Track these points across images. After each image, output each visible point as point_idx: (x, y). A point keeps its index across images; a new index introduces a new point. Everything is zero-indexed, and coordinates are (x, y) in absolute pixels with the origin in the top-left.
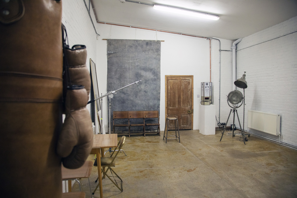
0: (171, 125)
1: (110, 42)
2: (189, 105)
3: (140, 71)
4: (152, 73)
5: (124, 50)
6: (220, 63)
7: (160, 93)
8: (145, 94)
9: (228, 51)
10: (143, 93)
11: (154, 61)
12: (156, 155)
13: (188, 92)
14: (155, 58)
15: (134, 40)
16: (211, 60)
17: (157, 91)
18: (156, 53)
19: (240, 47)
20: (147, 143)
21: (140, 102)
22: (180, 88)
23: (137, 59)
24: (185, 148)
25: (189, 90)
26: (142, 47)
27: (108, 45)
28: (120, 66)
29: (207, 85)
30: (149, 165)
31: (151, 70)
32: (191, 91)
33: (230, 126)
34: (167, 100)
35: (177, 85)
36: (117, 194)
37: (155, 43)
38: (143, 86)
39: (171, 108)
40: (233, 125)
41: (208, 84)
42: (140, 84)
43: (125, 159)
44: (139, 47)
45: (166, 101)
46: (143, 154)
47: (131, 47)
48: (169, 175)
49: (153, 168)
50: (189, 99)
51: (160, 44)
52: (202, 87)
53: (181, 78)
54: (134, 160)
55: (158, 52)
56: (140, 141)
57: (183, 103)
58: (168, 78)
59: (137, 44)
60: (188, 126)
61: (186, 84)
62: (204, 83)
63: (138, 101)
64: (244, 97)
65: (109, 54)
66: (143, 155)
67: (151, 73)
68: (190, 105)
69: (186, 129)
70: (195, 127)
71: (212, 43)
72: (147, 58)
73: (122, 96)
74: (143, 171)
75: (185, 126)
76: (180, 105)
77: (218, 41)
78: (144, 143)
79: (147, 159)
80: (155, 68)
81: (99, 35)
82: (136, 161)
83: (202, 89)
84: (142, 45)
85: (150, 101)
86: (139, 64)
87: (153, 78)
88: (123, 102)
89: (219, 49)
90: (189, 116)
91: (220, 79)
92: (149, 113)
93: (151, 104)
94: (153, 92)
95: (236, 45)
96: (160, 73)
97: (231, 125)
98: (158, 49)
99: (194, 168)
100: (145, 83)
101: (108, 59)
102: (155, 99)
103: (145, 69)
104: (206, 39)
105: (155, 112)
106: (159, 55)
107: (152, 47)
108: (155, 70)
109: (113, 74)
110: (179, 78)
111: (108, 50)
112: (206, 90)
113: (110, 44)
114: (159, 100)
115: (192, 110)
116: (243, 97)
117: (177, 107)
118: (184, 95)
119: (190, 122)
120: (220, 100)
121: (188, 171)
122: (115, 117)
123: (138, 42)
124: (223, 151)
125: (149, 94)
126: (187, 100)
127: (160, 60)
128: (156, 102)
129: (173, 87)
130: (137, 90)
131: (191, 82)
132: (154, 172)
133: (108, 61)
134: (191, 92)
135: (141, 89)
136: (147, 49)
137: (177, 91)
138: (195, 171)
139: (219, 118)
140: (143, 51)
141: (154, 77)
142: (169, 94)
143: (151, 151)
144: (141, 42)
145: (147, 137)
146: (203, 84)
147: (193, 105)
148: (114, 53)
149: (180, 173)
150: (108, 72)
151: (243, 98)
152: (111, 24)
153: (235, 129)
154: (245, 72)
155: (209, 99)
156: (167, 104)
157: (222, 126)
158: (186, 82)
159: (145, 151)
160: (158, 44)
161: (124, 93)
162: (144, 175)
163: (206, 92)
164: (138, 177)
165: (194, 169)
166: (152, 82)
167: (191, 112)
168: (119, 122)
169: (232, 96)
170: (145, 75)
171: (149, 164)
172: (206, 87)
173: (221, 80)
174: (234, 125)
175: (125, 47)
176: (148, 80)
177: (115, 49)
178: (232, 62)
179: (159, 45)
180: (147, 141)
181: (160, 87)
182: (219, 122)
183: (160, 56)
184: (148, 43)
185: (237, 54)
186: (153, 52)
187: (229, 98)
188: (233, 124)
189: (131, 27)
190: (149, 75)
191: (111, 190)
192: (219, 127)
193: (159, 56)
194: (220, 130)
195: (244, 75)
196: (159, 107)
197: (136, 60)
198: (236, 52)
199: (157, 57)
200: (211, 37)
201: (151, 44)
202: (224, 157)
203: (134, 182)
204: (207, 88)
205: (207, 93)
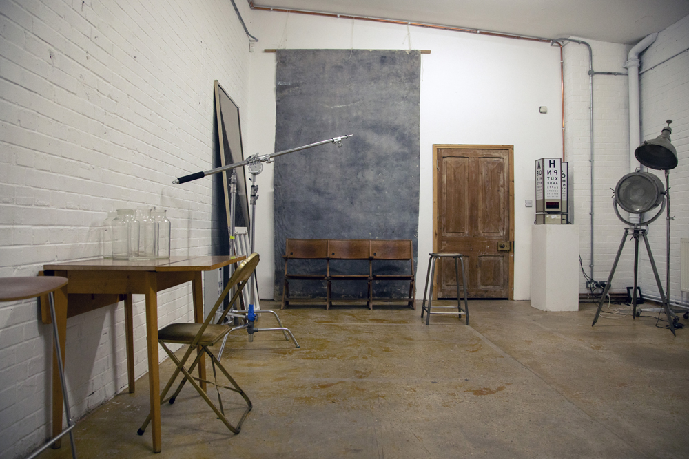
0: (450, 283)
1: (284, 58)
2: (500, 228)
3: (362, 133)
4: (397, 138)
5: (321, 76)
6: (591, 108)
7: (417, 194)
8: (378, 195)
9: (615, 74)
10: (370, 192)
11: (403, 106)
12: (387, 350)
13: (498, 191)
14: (404, 99)
15: (348, 51)
16: (566, 101)
17: (410, 188)
18: (407, 85)
19: (650, 59)
20: (370, 323)
21: (361, 216)
22: (477, 181)
23: (357, 101)
24: (481, 336)
25: (503, 186)
26: (369, 69)
27: (277, 66)
28: (309, 118)
29: (552, 166)
30: (357, 372)
31: (392, 129)
32: (506, 188)
33: (625, 291)
34: (439, 212)
35: (467, 171)
36: (215, 440)
37: (403, 57)
38: (372, 172)
39: (449, 235)
40: (632, 288)
41: (554, 164)
42: (363, 169)
43: (290, 353)
44: (361, 69)
45: (436, 215)
46: (351, 346)
47: (339, 68)
48: (411, 400)
49: (365, 380)
50: (501, 212)
51: (418, 59)
52: (537, 173)
53: (480, 152)
54: (317, 358)
55: (412, 82)
56: (354, 319)
57: (484, 223)
58: (442, 153)
59: (355, 61)
60: (498, 289)
61: (494, 169)
62: (543, 159)
63: (357, 215)
64: (668, 188)
65: (279, 89)
66: (349, 348)
67: (394, 138)
68: (503, 229)
69: (494, 296)
70: (519, 293)
71: (566, 56)
72: (382, 99)
73: (315, 199)
74: (332, 385)
75: (491, 287)
76: (476, 228)
77: (584, 47)
78: (366, 321)
79: (356, 357)
80: (403, 125)
81: (257, 40)
82: (322, 361)
83: (537, 179)
84: (370, 63)
85: (391, 214)
86: (360, 113)
87: (400, 151)
88: (315, 215)
89: (587, 69)
90: (500, 258)
91: (592, 154)
92: (385, 247)
93: (393, 222)
94: (399, 190)
95: (640, 55)
96: (419, 139)
97: (629, 288)
98: (414, 74)
99: (498, 385)
100: (377, 164)
101: (277, 101)
102: (404, 211)
103: (377, 128)
104: (549, 44)
105: (402, 243)
106: (417, 89)
107: (397, 67)
108: (405, 130)
109: (292, 140)
110: (472, 151)
111: (279, 77)
112: (550, 181)
113: (284, 62)
114: (416, 212)
115: (512, 244)
116: (665, 189)
117: (467, 232)
118: (487, 200)
119: (506, 276)
120: (592, 214)
121: (477, 393)
122: (292, 254)
123: (359, 56)
124: (600, 347)
125: (388, 194)
126: (497, 216)
127: (419, 102)
128: (406, 217)
129: (455, 176)
130: (354, 184)
131: (507, 162)
132: (363, 390)
133: (277, 107)
134: (508, 192)
135: (366, 182)
136: (383, 75)
137: (466, 188)
138: (500, 393)
139: (591, 266)
140: (373, 79)
141: (400, 148)
142: (445, 197)
143: (376, 340)
144: (366, 54)
145: (376, 311)
146: (540, 164)
147: (513, 230)
148: (293, 86)
149: (450, 398)
150: (276, 136)
151: (664, 194)
152: (286, 11)
153: (642, 300)
154: (669, 122)
155: (558, 207)
156: (439, 223)
157: (600, 291)
158: (493, 163)
159: (357, 340)
160: (414, 60)
161: (318, 192)
162: (330, 396)
163: (550, 185)
164: (308, 399)
165: (500, 389)
166: (395, 163)
167: (506, 249)
168: (304, 270)
169: (627, 189)
170: (376, 143)
171: (359, 369)
172: (549, 172)
173: (595, 156)
174: (637, 288)
175: (324, 68)
176: (387, 157)
177: (298, 76)
178: (627, 107)
179: (416, 62)
180: (373, 320)
181: (419, 175)
182: (592, 279)
183: (419, 91)
184: (385, 57)
185: (643, 81)
186: (401, 81)
187: (619, 196)
188: (633, 286)
189: (341, 16)
190: (387, 144)
191: (203, 428)
192: (592, 294)
193: (415, 91)
194: (594, 302)
195: (667, 131)
196: (414, 231)
197: (354, 102)
198: (640, 75)
199: (411, 94)
200: (564, 37)
201: (393, 61)
202: (604, 362)
203: (289, 412)
204: (553, 175)
205: (552, 189)
